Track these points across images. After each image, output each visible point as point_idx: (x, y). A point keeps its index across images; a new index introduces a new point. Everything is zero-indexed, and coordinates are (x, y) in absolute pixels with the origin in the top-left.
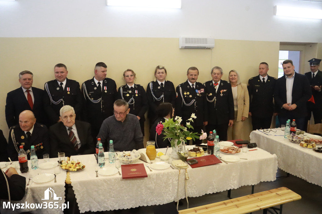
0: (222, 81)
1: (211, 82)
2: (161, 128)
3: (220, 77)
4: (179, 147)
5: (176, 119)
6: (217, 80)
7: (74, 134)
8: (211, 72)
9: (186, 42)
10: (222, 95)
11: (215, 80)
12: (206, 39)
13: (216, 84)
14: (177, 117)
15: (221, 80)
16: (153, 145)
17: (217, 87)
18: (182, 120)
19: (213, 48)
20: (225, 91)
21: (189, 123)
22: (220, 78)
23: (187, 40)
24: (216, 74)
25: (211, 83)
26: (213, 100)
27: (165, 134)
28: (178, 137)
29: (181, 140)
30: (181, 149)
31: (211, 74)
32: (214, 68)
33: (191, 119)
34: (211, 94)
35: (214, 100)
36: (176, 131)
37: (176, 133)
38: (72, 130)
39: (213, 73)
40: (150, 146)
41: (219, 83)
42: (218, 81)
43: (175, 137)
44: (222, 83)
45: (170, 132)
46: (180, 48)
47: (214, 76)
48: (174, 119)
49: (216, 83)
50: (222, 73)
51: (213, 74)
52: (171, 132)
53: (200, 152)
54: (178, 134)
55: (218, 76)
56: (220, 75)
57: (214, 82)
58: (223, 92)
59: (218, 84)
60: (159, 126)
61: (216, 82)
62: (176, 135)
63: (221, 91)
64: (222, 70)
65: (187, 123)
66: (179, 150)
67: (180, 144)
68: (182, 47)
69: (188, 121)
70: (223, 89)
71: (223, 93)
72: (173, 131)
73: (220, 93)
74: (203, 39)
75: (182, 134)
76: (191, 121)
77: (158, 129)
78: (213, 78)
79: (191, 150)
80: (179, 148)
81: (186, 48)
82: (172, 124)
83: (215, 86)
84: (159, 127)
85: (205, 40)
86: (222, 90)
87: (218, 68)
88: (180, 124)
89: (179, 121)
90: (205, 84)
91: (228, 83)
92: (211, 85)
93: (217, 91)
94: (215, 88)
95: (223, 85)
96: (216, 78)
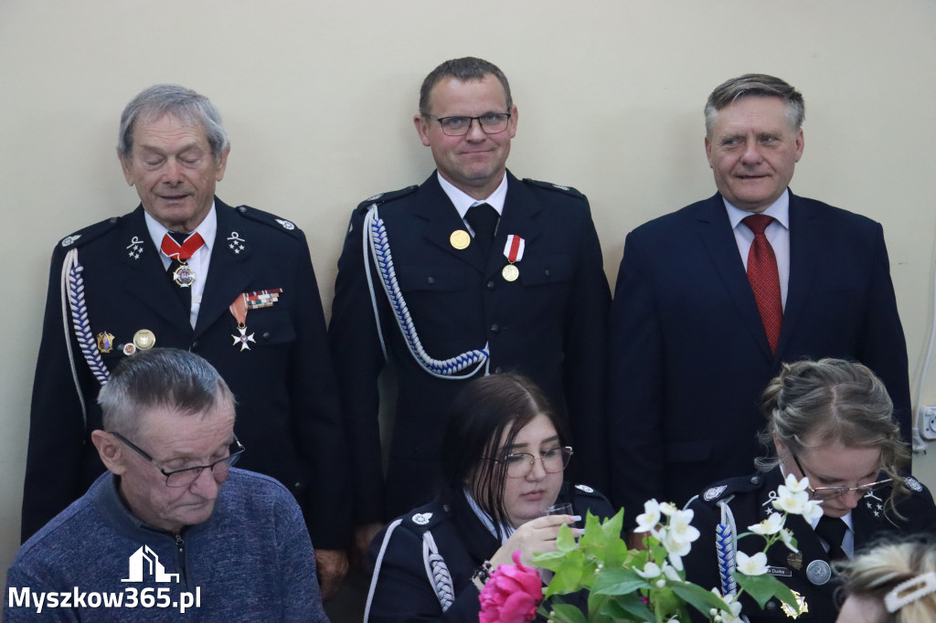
0: (229, 217)
1: (133, 223)
5: (645, 523)
6: (187, 208)
8: (115, 141)
10: (244, 339)
13: (184, 240)
14: (653, 508)
15: (221, 207)
17: (197, 270)
18: (694, 534)
20: (266, 299)
21: (761, 558)
22: (211, 187)
25: (135, 241)
31: (117, 164)
33: (771, 526)
34: (145, 339)
39: (136, 149)
41: (207, 229)
42: (198, 217)
44: (235, 236)
47: (153, 176)
48: (630, 524)
49: (180, 237)
50: (215, 146)
51: (139, 163)
55: (190, 173)
56: (204, 163)
57: (158, 232)
58: (250, 311)
59: (199, 241)
61: (179, 227)
63: (239, 309)
70: (253, 288)
71: (256, 318)
73: (232, 325)
76: (780, 545)
82: (613, 565)
83: (175, 265)
86: (245, 298)
88: (680, 567)
89: (675, 546)
90: (70, 248)
91: (281, 226)
92: (131, 254)
93: (195, 305)
94: (176, 276)
95: (242, 247)
96: (175, 191)
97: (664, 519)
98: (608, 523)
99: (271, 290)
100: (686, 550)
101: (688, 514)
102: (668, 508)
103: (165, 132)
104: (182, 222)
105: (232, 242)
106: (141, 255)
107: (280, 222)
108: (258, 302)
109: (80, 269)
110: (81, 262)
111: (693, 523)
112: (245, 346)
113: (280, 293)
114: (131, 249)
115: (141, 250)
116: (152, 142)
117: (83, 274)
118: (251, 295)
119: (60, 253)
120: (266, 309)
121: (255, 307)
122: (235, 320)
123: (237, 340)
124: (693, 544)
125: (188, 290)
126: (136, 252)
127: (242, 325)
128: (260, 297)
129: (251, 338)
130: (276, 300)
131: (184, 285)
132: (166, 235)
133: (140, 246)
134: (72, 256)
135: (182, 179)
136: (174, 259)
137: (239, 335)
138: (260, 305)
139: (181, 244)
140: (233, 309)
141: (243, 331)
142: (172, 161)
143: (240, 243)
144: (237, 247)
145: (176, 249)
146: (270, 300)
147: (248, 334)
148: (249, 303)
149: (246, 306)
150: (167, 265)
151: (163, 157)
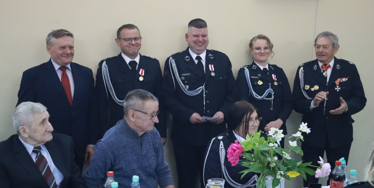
0: (337, 61)
1: (315, 62)
2: (239, 152)
3: (332, 53)
6: (328, 58)
7: (47, 162)
10: (338, 89)
13: (326, 66)
15: (335, 59)
17: (328, 73)
20: (344, 80)
25: (315, 66)
27: (245, 164)
28: (273, 171)
29: (278, 177)
32: (320, 35)
33: (298, 135)
34: (316, 87)
36: (269, 159)
37: (269, 163)
38: (42, 152)
41: (332, 63)
42: (330, 61)
43: (266, 170)
44: (338, 65)
45: (255, 161)
47: (318, 51)
49: (325, 65)
52: (257, 158)
54: (273, 165)
55: (326, 51)
57: (320, 64)
58: (340, 82)
59: (329, 66)
60: (234, 148)
61: (325, 63)
62: (269, 167)
63: (337, 82)
65: (290, 142)
67: (277, 185)
69: (293, 139)
70: (341, 77)
71: (341, 84)
72: (262, 158)
73: (335, 86)
75: (280, 165)
77: (231, 153)
82: (261, 144)
83: (324, 71)
84: (235, 151)
86: (339, 79)
87: (326, 35)
89: (279, 139)
90: (302, 66)
91: (350, 63)
92: (314, 69)
93: (328, 81)
94: (324, 74)
95: (339, 68)
96: (322, 54)
99: (346, 77)
104: (327, 61)
105: (337, 67)
106: (316, 69)
107: (349, 62)
108: (342, 80)
109: (303, 71)
110: (303, 70)
112: (338, 90)
113: (348, 78)
114: (314, 68)
115: (316, 68)
117: (304, 72)
118: (341, 79)
119: (299, 68)
120: (344, 82)
121: (341, 81)
122: (336, 84)
123: (336, 89)
125: (327, 77)
126: (315, 68)
127: (338, 85)
128: (343, 79)
129: (340, 88)
130: (347, 80)
131: (326, 76)
132: (322, 65)
133: (316, 67)
134: (302, 68)
135: (323, 52)
136: (324, 70)
137: (337, 88)
138: (343, 81)
139: (325, 67)
140: (336, 82)
141: (338, 87)
142: (321, 48)
143: (339, 67)
144: (338, 68)
145: (324, 68)
146: (345, 80)
147: (339, 87)
148: (340, 81)
149: (339, 81)
150: (322, 72)
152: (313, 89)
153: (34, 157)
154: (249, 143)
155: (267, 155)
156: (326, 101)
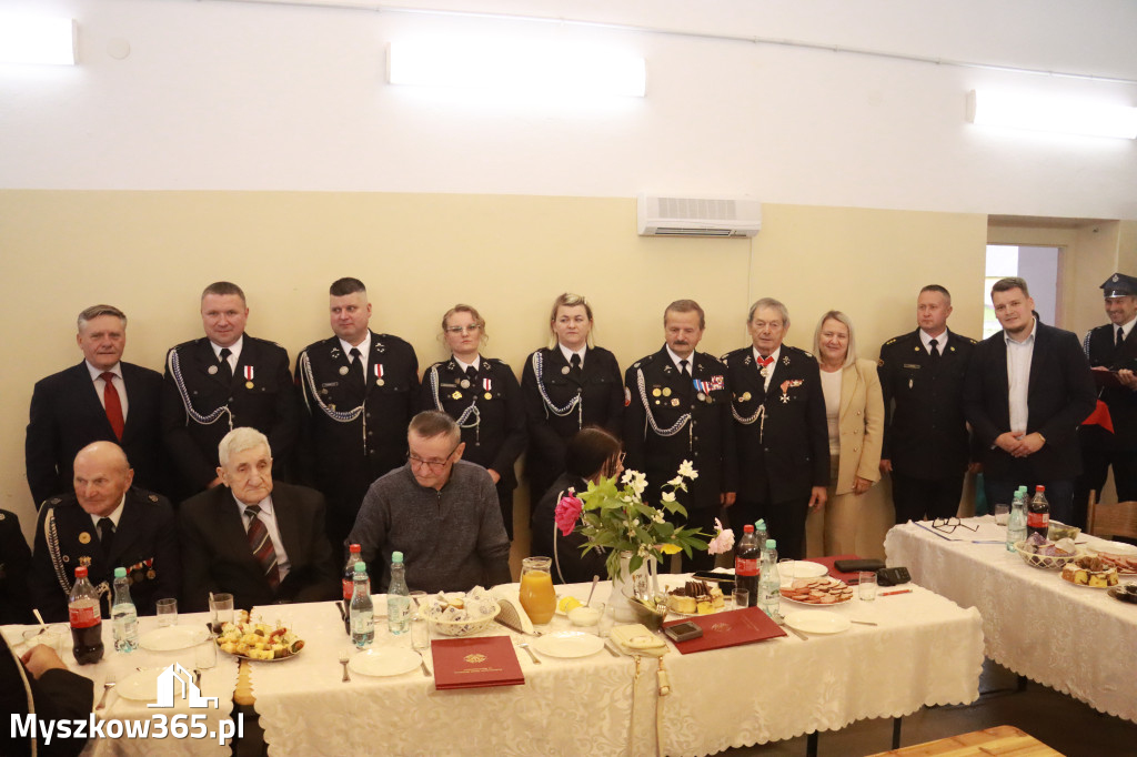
0: (785, 351)
1: (749, 351)
2: (573, 512)
3: (778, 336)
4: (637, 580)
6: (770, 344)
7: (266, 531)
8: (747, 317)
9: (663, 213)
10: (785, 399)
11: (761, 344)
12: (732, 203)
13: (766, 359)
15: (782, 346)
16: (545, 570)
17: (768, 372)
18: (646, 484)
19: (755, 233)
20: (796, 383)
22: (781, 338)
23: (666, 206)
24: (767, 325)
25: (748, 358)
26: (756, 417)
28: (634, 544)
29: (642, 553)
30: (643, 586)
31: (747, 326)
32: (758, 303)
34: (747, 396)
35: (760, 417)
36: (626, 523)
37: (626, 530)
38: (261, 516)
39: (755, 320)
40: (534, 575)
41: (776, 355)
42: (774, 349)
43: (621, 543)
44: (786, 358)
45: (603, 527)
46: (641, 232)
47: (760, 330)
49: (764, 357)
50: (785, 322)
51: (755, 326)
52: (608, 526)
53: (711, 596)
54: (632, 534)
55: (774, 332)
56: (780, 328)
57: (757, 354)
58: (789, 389)
59: (772, 360)
61: (766, 353)
62: (627, 538)
63: (784, 387)
64: (786, 310)
65: (664, 494)
66: (637, 589)
67: (638, 567)
68: (647, 229)
69: (669, 489)
70: (792, 378)
71: (791, 391)
72: (615, 521)
74: (721, 202)
75: (645, 534)
76: (680, 489)
77: (560, 514)
78: (754, 340)
79: (678, 592)
80: (637, 583)
81: (663, 233)
82: (611, 497)
83: (762, 368)
84: (566, 509)
85: (729, 207)
86: (787, 383)
87: (772, 303)
88: (640, 497)
89: (638, 489)
90: (725, 359)
91: (806, 355)
93: (767, 384)
94: (762, 372)
95: (788, 363)
96: (767, 337)
97: (634, 477)
98: (609, 481)
99: (799, 379)
100: (642, 490)
101: (644, 475)
102: (635, 473)
103: (766, 314)
104: (768, 350)
105: (785, 360)
106: (750, 363)
111: (646, 479)
112: (785, 401)
113: (803, 381)
114: (747, 361)
115: (750, 361)
116: (761, 318)
118: (790, 381)
120: (797, 387)
122: (782, 391)
123: (782, 399)
124: (646, 488)
125: (766, 378)
127: (785, 393)
128: (793, 382)
129: (788, 398)
130: (801, 383)
131: (764, 376)
132: (760, 356)
135: (770, 333)
136: (761, 366)
137: (783, 397)
138: (793, 386)
140: (782, 387)
141: (785, 395)
143: (788, 361)
144: (786, 362)
145: (762, 362)
146: (798, 384)
147: (787, 396)
148: (789, 385)
149: (787, 385)
150: (759, 368)
151: (765, 324)
152: (741, 400)
153: (246, 521)
154: (591, 496)
155: (622, 516)
156: (765, 420)
